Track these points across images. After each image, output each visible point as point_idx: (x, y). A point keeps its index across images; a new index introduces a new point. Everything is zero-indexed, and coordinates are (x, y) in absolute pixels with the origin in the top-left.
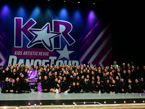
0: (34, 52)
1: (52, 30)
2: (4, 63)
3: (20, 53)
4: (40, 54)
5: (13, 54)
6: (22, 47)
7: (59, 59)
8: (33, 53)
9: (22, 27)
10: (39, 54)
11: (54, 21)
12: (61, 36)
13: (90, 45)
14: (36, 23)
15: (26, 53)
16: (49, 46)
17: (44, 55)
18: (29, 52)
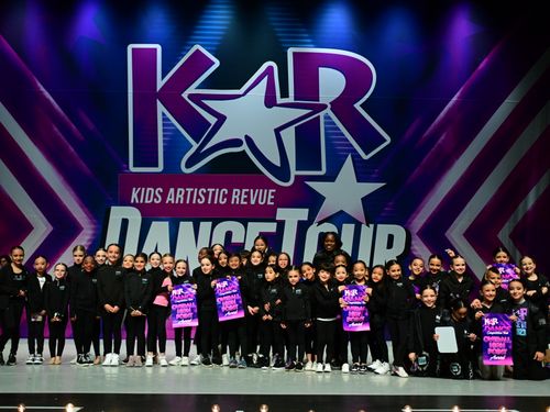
0: (211, 190)
1: (285, 94)
2: (88, 238)
3: (152, 195)
4: (238, 196)
5: (126, 202)
6: (160, 168)
7: (317, 220)
8: (206, 195)
9: (160, 83)
10: (234, 196)
11: (295, 54)
12: (327, 117)
13: (457, 158)
14: (217, 63)
15: (178, 196)
16: (277, 161)
17: (253, 202)
18: (189, 190)
